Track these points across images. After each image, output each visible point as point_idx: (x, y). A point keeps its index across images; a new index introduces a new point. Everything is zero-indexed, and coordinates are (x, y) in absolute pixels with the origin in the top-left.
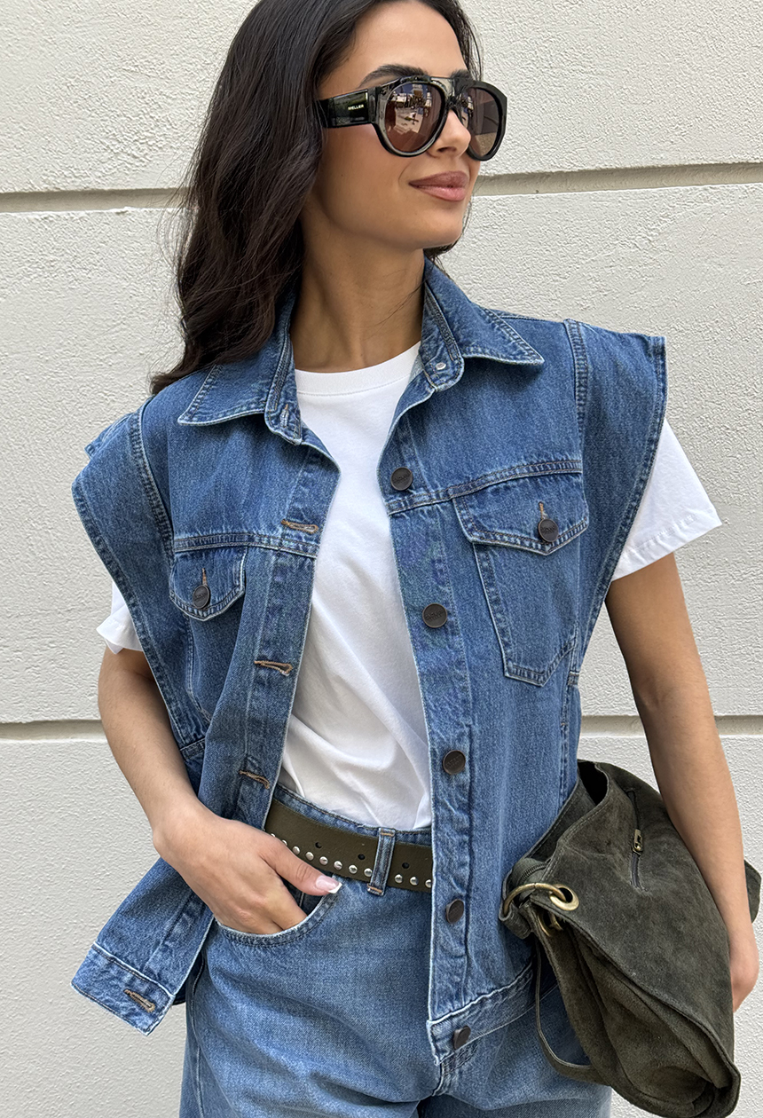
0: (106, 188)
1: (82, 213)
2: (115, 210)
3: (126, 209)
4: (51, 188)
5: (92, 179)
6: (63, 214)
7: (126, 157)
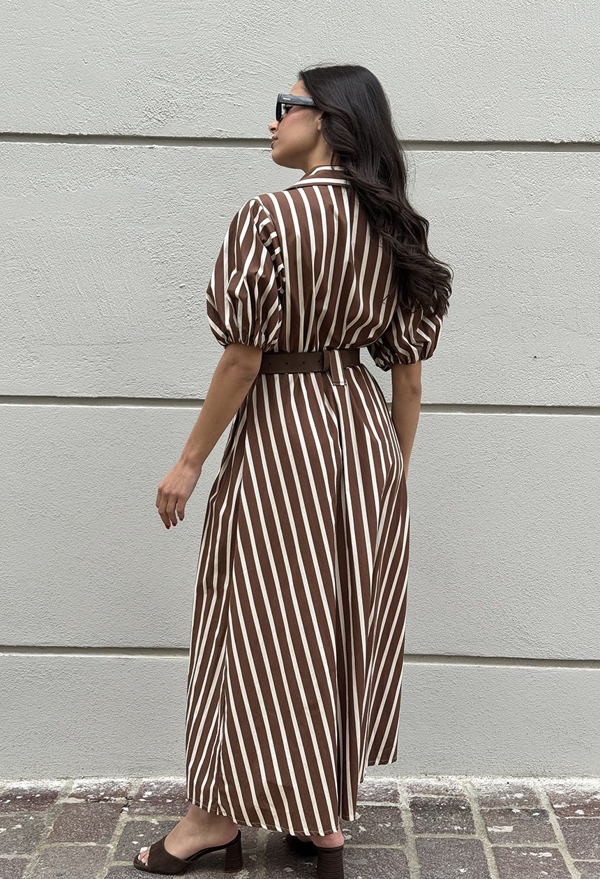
0: (144, 135)
1: (132, 147)
2: (148, 146)
3: (154, 146)
4: (117, 134)
5: (137, 130)
6: (122, 146)
7: (155, 121)
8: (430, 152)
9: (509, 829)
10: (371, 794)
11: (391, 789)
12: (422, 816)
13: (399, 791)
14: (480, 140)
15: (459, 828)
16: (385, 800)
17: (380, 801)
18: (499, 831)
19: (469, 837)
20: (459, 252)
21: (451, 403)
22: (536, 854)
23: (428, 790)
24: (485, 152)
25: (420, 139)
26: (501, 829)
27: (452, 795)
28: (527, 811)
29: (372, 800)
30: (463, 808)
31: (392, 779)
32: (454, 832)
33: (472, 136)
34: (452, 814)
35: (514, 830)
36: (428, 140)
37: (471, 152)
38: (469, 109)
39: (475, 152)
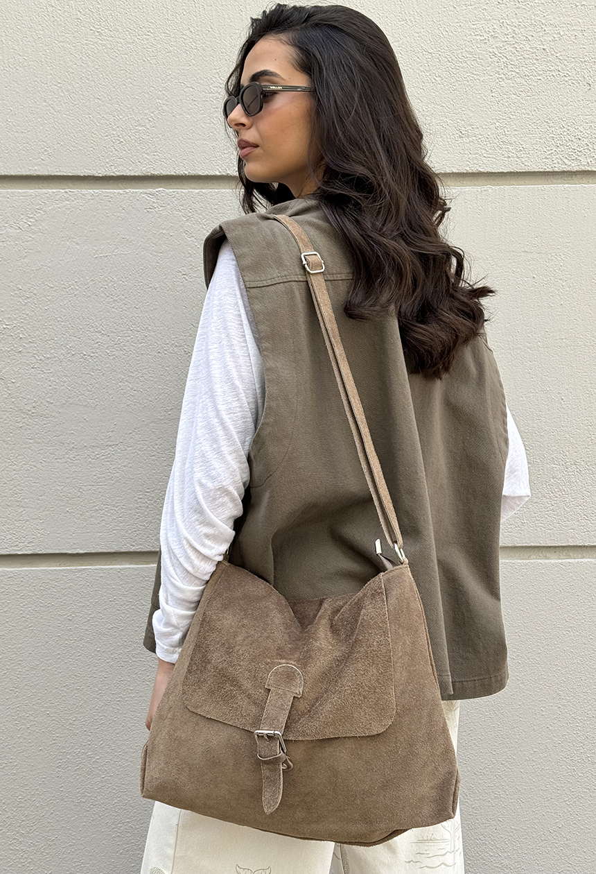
8: (63, 191)
14: (133, 174)
20: (112, 332)
21: (112, 551)
24: (141, 191)
25: (46, 173)
33: (121, 168)
36: (59, 174)
37: (121, 191)
38: (114, 130)
39: (127, 191)
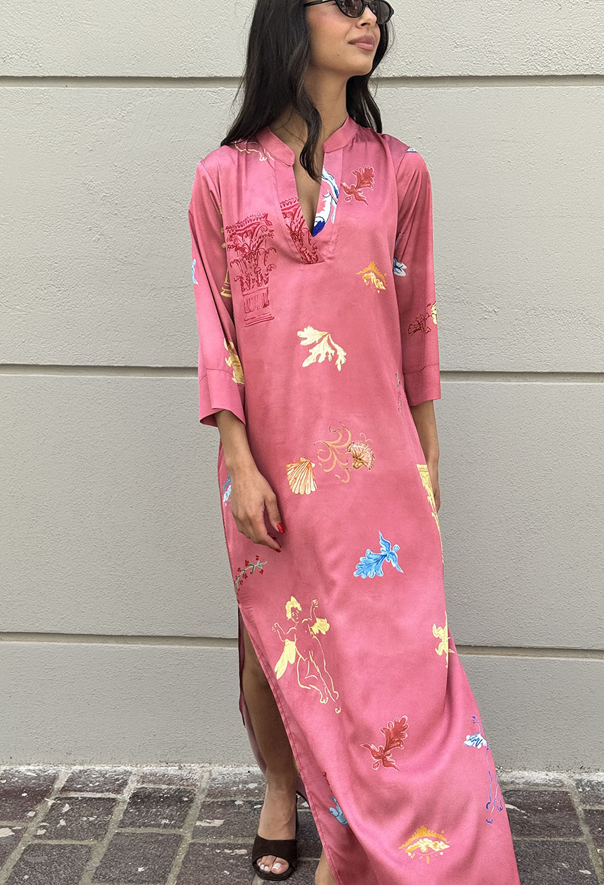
9: (218, 823)
10: (97, 784)
11: (122, 778)
12: (136, 808)
13: (129, 782)
15: (167, 822)
16: (108, 791)
17: (102, 792)
18: (208, 825)
19: (173, 831)
22: (229, 852)
23: (161, 780)
26: (210, 823)
27: (183, 785)
28: (250, 802)
29: (93, 791)
30: (186, 799)
31: (129, 768)
32: (159, 826)
34: (169, 806)
35: (223, 824)
